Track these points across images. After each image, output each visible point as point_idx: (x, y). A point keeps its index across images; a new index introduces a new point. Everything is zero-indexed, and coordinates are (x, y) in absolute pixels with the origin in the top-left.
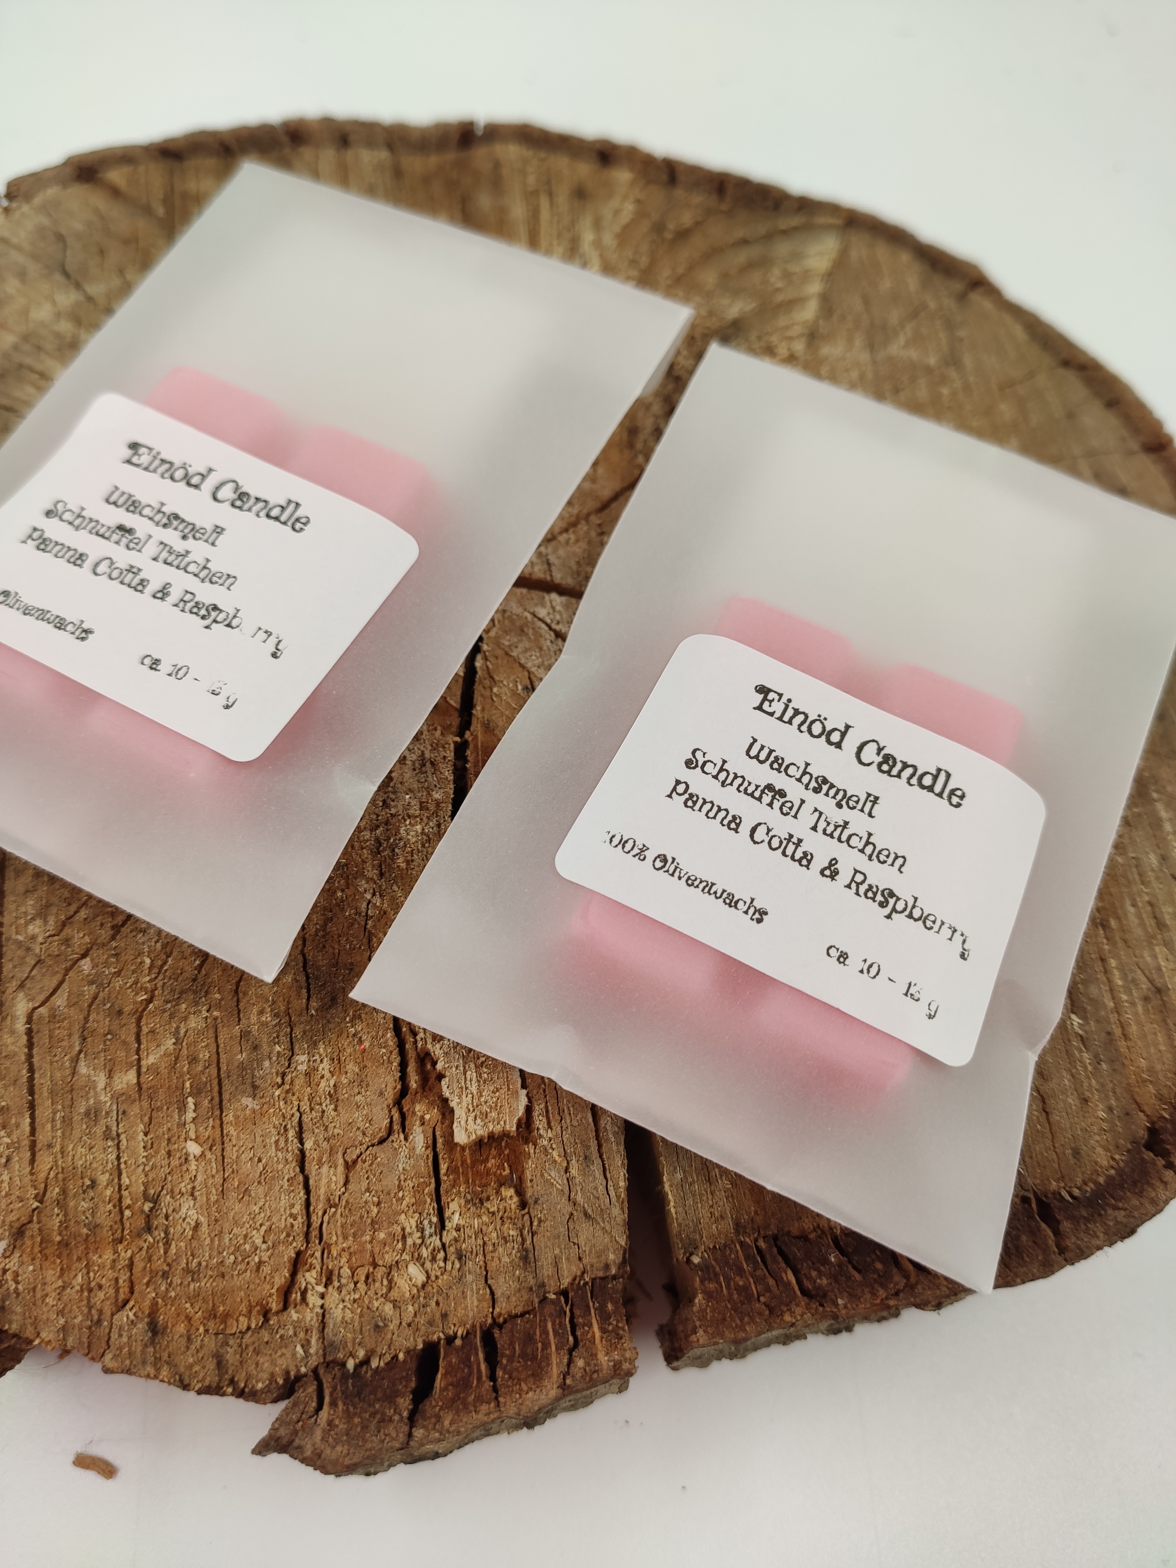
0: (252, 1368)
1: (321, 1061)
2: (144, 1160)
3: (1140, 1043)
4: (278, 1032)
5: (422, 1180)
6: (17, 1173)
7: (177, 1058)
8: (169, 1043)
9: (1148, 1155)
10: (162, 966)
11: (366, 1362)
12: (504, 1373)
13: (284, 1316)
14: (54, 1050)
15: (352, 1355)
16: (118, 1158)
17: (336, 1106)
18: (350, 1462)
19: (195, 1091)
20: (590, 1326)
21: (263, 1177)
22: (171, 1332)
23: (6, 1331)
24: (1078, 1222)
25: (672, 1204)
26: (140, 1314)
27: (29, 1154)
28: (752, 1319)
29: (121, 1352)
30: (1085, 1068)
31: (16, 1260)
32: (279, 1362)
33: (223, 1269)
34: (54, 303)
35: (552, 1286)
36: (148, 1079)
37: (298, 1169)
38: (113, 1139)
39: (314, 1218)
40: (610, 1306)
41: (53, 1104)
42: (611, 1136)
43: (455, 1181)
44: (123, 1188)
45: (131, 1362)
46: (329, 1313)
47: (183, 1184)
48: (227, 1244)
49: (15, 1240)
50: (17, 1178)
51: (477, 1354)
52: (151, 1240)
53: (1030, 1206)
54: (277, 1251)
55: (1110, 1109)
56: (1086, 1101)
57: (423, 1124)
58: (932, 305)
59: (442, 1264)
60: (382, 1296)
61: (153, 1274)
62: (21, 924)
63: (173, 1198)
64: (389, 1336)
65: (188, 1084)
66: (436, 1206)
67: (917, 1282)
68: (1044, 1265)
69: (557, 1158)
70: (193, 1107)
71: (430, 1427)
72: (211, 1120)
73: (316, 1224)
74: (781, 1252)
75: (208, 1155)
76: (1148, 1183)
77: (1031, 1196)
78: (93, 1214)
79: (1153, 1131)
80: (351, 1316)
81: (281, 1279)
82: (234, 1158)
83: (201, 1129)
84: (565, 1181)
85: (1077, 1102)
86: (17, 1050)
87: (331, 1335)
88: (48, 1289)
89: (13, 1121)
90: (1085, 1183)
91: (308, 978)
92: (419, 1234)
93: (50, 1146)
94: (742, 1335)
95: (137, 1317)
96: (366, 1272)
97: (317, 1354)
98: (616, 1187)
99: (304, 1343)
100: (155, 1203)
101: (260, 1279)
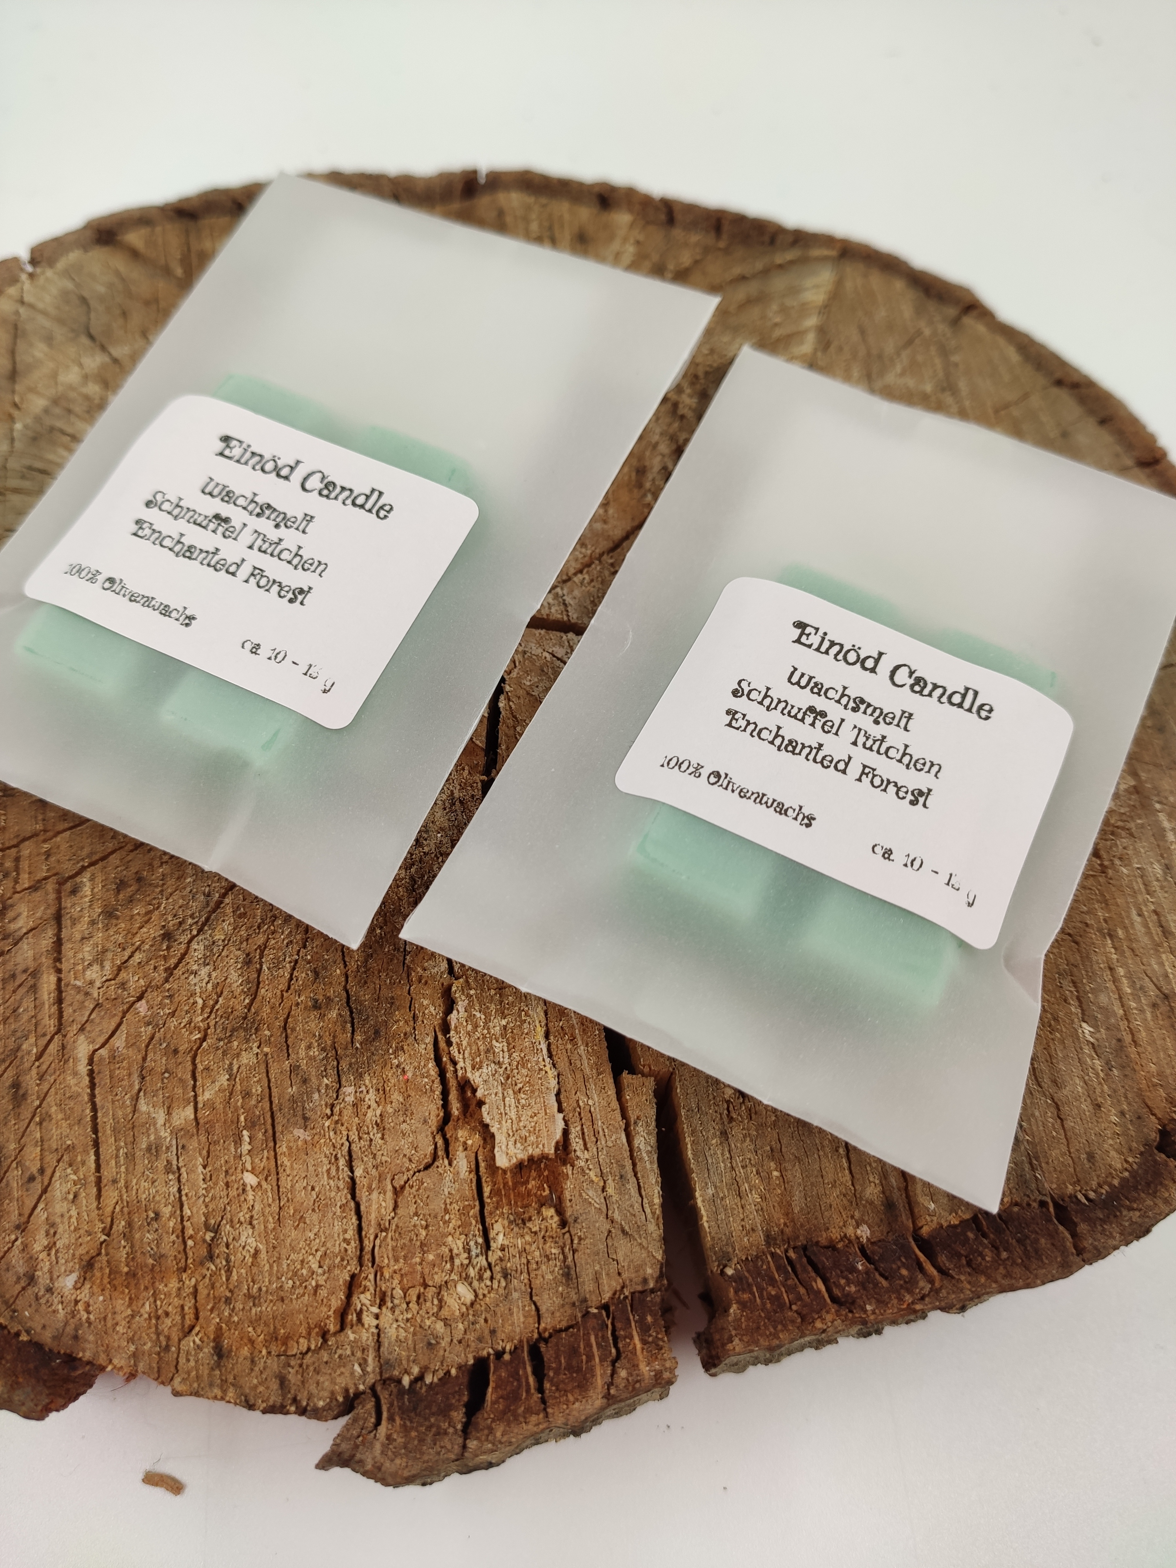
0: (313, 1388)
1: (367, 1092)
2: (204, 1192)
3: (1149, 1049)
4: (325, 1066)
5: (466, 1203)
6: (84, 1208)
7: (231, 1094)
8: (223, 1079)
9: (1161, 1157)
10: (213, 1006)
11: (420, 1378)
12: (552, 1385)
13: (342, 1337)
14: (116, 1090)
15: (406, 1372)
16: (180, 1191)
17: (383, 1135)
18: (409, 1474)
19: (250, 1124)
20: (631, 1338)
21: (316, 1205)
22: (235, 1355)
23: (80, 1359)
24: (1095, 1224)
25: (705, 1219)
26: (205, 1339)
27: (95, 1190)
28: (785, 1326)
29: (189, 1375)
30: (1097, 1074)
31: (87, 1291)
32: (338, 1380)
33: (282, 1294)
34: (81, 365)
35: (594, 1302)
36: (204, 1114)
37: (349, 1196)
38: (173, 1173)
39: (366, 1242)
40: (649, 1319)
41: (115, 1141)
42: (644, 1155)
43: (498, 1203)
44: (186, 1219)
45: (199, 1385)
46: (384, 1333)
47: (242, 1214)
48: (285, 1269)
49: (85, 1273)
50: (85, 1214)
51: (525, 1368)
52: (214, 1268)
53: (1048, 1209)
54: (332, 1275)
55: (1122, 1113)
56: (1098, 1106)
57: (466, 1149)
58: (927, 332)
59: (488, 1283)
60: (433, 1314)
61: (217, 1300)
62: (79, 970)
63: (233, 1227)
64: (441, 1353)
65: (242, 1118)
66: (481, 1227)
67: (941, 1287)
68: (1063, 1266)
69: (594, 1178)
70: (248, 1140)
71: (483, 1438)
72: (265, 1151)
73: (368, 1248)
74: (811, 1262)
75: (264, 1184)
76: (1161, 1184)
77: (1049, 1200)
78: (158, 1246)
79: (1164, 1133)
80: (404, 1334)
81: (337, 1301)
82: (289, 1187)
83: (256, 1160)
84: (603, 1200)
85: (1091, 1108)
86: (80, 1090)
87: (386, 1353)
88: (118, 1318)
89: (79, 1158)
90: (1100, 1186)
91: (351, 1012)
92: (466, 1255)
93: (115, 1181)
94: (776, 1342)
95: (203, 1342)
96: (417, 1292)
97: (373, 1372)
98: (651, 1204)
99: (362, 1361)
100: (216, 1232)
101: (317, 1302)
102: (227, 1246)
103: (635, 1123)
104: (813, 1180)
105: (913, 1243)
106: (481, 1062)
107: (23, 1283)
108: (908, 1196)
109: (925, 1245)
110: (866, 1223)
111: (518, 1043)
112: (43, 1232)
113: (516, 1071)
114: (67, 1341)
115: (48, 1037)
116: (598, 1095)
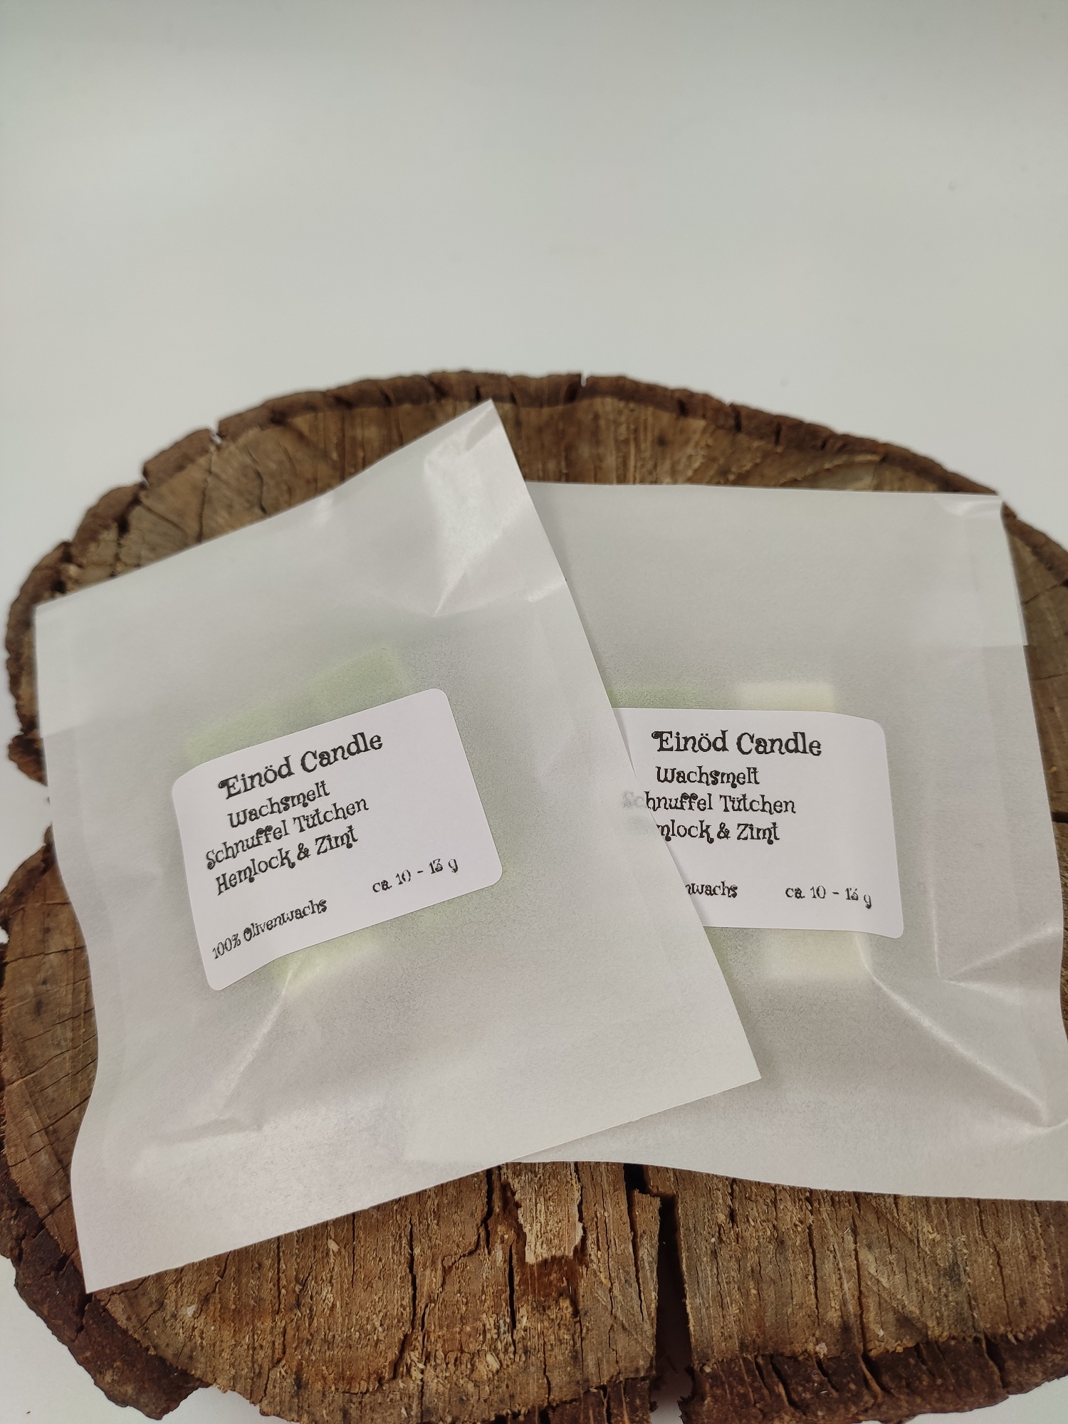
2: (297, 1251)
5: (500, 1288)
13: (393, 1384)
15: (442, 1420)
16: (279, 1247)
17: (439, 1222)
20: (622, 1417)
21: (382, 1274)
22: (311, 1387)
23: (193, 1375)
24: (1021, 1362)
25: (691, 1323)
26: (289, 1371)
29: (274, 1399)
30: (1036, 1230)
31: (202, 1321)
32: (388, 1419)
33: (350, 1342)
35: (594, 1383)
37: (408, 1270)
39: (418, 1310)
40: (638, 1402)
42: (646, 1264)
43: (525, 1291)
44: (281, 1271)
45: (281, 1408)
46: (427, 1385)
47: (324, 1273)
48: (354, 1323)
49: (202, 1306)
52: (300, 1314)
53: (981, 1345)
54: (390, 1333)
55: (1055, 1267)
56: (1034, 1258)
57: (503, 1242)
59: (512, 1356)
60: (466, 1376)
61: (300, 1341)
63: (316, 1283)
64: (470, 1408)
66: (509, 1310)
67: (883, 1403)
68: (990, 1396)
69: (604, 1280)
72: (346, 1224)
73: (419, 1314)
74: (775, 1369)
75: (343, 1250)
77: (982, 1337)
78: (259, 1291)
81: (392, 1355)
82: (362, 1255)
83: (339, 1231)
84: (609, 1299)
85: (1027, 1259)
87: (427, 1402)
88: (224, 1346)
90: (1028, 1329)
92: (496, 1331)
95: (287, 1373)
96: (455, 1356)
97: (416, 1415)
98: (648, 1307)
99: (407, 1406)
100: (304, 1286)
101: (377, 1353)
102: (312, 1298)
103: (641, 1236)
104: (784, 1300)
105: (862, 1364)
107: (154, 1308)
108: (862, 1323)
109: (872, 1366)
110: (825, 1341)
113: (548, 1181)
114: (184, 1359)
116: (613, 1209)
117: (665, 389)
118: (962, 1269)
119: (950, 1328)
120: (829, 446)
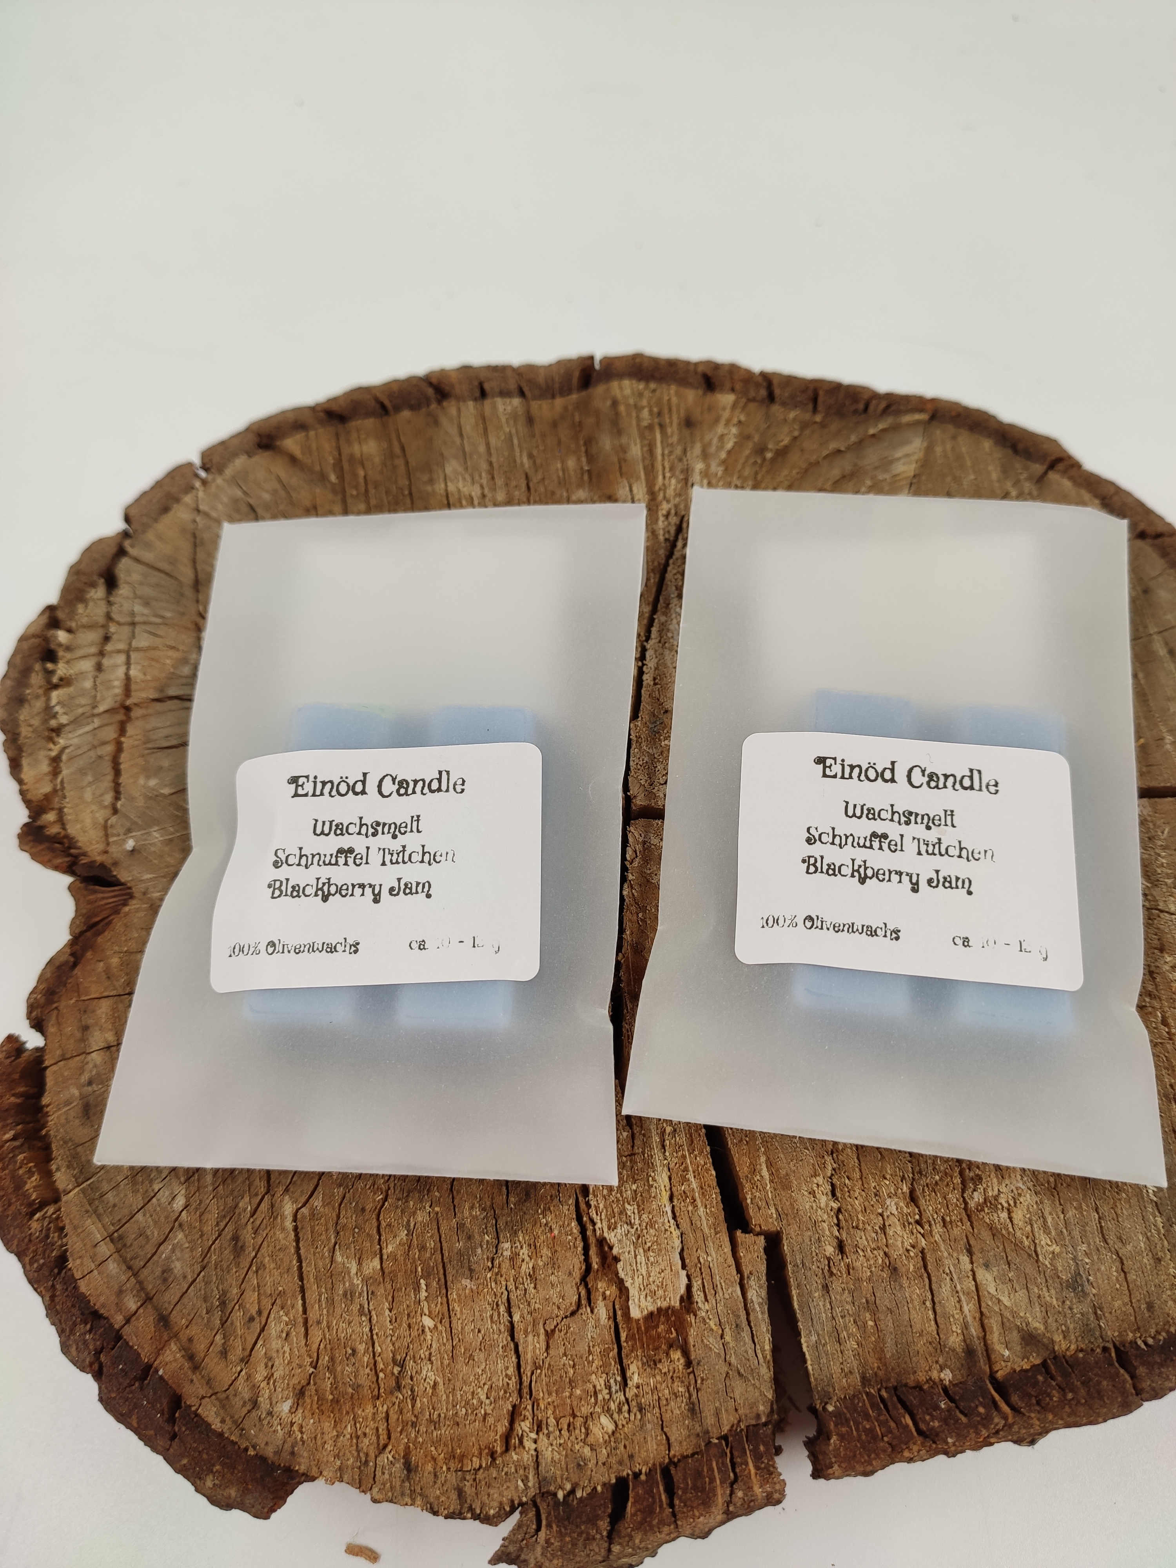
0: (485, 1498)
1: (522, 1247)
2: (391, 1332)
4: (486, 1224)
5: (607, 1346)
6: (295, 1345)
7: (409, 1247)
8: (403, 1234)
11: (572, 1492)
12: (681, 1502)
13: (507, 1457)
14: (316, 1243)
15: (561, 1487)
16: (371, 1330)
17: (536, 1285)
19: (426, 1274)
20: (747, 1464)
21: (483, 1345)
22: (421, 1470)
23: (297, 1471)
24: (1153, 1367)
25: (809, 1362)
26: (397, 1456)
27: (303, 1329)
28: (878, 1455)
29: (384, 1486)
30: (1158, 1230)
31: (300, 1415)
32: (505, 1493)
33: (457, 1419)
35: (715, 1433)
36: (388, 1265)
37: (509, 1339)
38: (366, 1315)
39: (524, 1378)
40: (762, 1448)
41: (318, 1288)
42: (757, 1306)
43: (633, 1347)
44: (377, 1355)
45: (393, 1494)
46: (541, 1455)
47: (422, 1351)
48: (459, 1399)
49: (298, 1399)
50: (296, 1349)
51: (658, 1487)
52: (401, 1397)
53: (1110, 1354)
54: (497, 1405)
56: (1159, 1260)
57: (605, 1299)
59: (627, 1415)
60: (581, 1440)
61: (405, 1424)
63: (415, 1363)
64: (589, 1472)
65: (419, 1269)
66: (619, 1367)
67: (1014, 1423)
68: (1123, 1405)
69: (714, 1327)
70: (425, 1287)
71: (625, 1544)
72: (439, 1298)
73: (526, 1383)
74: (900, 1400)
75: (439, 1325)
77: (1111, 1346)
78: (356, 1377)
80: (558, 1457)
81: (502, 1427)
82: (460, 1329)
83: (432, 1306)
84: (721, 1346)
85: (1152, 1261)
86: (288, 1244)
87: (544, 1472)
88: (326, 1437)
89: (289, 1302)
90: (1158, 1332)
92: (607, 1391)
94: (870, 1468)
95: (395, 1458)
96: (568, 1421)
97: (534, 1486)
98: (763, 1350)
99: (523, 1478)
100: (402, 1367)
101: (486, 1427)
102: (412, 1378)
103: (748, 1277)
104: (903, 1329)
105: (990, 1386)
106: (615, 1223)
107: (248, 1407)
108: (986, 1345)
109: (1000, 1387)
110: (949, 1367)
111: (647, 1205)
112: (263, 1365)
113: (645, 1231)
114: (285, 1456)
115: (260, 1197)
116: (716, 1253)
117: (687, 363)
118: (1085, 1279)
119: (1077, 1340)
120: (871, 408)
